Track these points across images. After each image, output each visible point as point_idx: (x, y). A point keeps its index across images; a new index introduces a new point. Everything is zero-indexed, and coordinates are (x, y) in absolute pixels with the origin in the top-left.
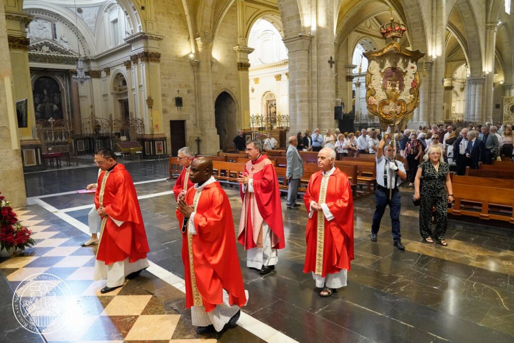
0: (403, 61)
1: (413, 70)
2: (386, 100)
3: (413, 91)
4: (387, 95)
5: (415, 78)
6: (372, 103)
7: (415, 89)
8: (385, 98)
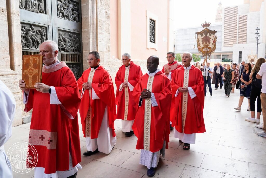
0: (209, 34)
5: (214, 39)
6: (200, 48)
7: (214, 43)
8: (203, 46)
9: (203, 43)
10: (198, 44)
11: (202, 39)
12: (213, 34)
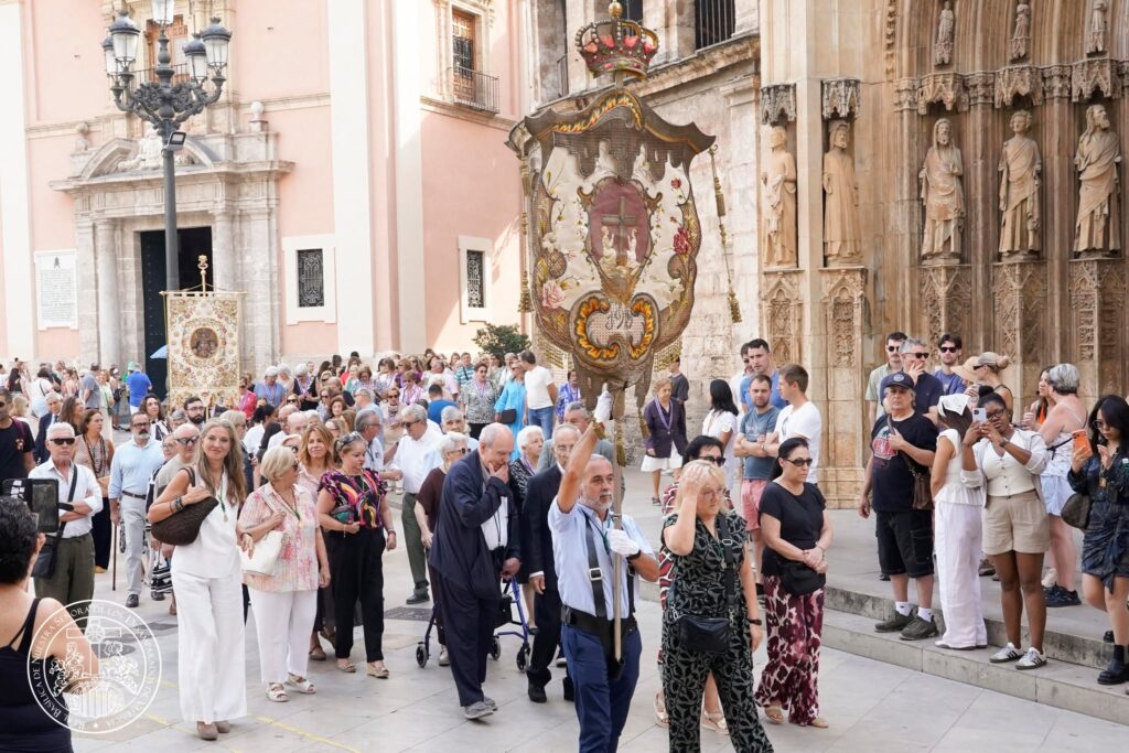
0: (649, 159)
1: (678, 192)
2: (600, 296)
3: (678, 265)
4: (603, 276)
5: (684, 219)
6: (555, 306)
7: (686, 260)
8: (597, 285)
9: (594, 254)
10: (542, 253)
11: (586, 200)
12: (675, 165)
